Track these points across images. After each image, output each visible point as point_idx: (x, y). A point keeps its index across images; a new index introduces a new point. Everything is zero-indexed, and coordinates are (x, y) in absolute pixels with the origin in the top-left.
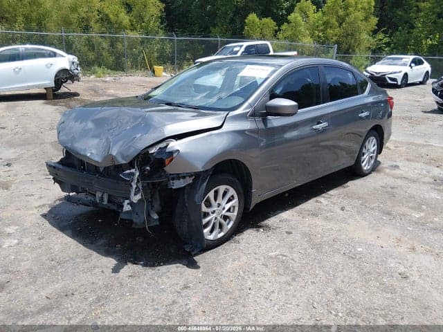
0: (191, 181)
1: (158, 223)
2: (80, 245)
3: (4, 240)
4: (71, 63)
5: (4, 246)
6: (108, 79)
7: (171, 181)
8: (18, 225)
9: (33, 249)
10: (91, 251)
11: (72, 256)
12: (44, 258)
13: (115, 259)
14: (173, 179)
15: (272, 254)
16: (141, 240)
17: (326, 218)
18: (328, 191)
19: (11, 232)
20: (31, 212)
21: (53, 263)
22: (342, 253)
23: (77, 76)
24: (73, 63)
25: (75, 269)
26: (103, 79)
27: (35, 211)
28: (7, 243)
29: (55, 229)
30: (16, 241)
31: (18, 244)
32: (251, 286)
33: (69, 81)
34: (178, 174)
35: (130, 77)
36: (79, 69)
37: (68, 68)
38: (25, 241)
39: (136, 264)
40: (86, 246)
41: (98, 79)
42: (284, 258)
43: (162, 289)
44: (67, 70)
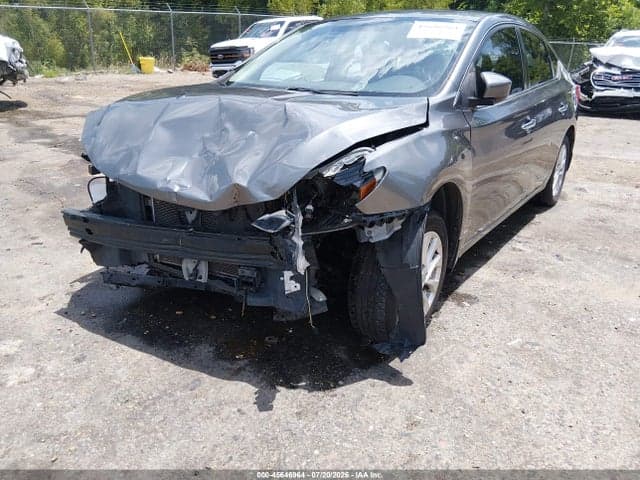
0: (400, 227)
1: (325, 309)
2: (166, 363)
3: (5, 372)
4: (10, 51)
5: (10, 383)
6: (66, 79)
7: (367, 229)
8: (19, 337)
9: (75, 382)
10: (195, 373)
11: (161, 387)
12: (108, 400)
13: (249, 382)
14: (372, 225)
15: (513, 343)
16: (275, 341)
17: (547, 274)
18: (518, 231)
19: (12, 352)
20: (33, 309)
21: (130, 406)
22: (613, 327)
23: (22, 73)
24: (14, 50)
25: (181, 413)
26: (58, 79)
27: (41, 306)
28: (14, 375)
29: (101, 338)
30: (31, 371)
31: (39, 376)
32: (521, 407)
33: (9, 82)
34: (382, 215)
35: (101, 76)
36: (24, 61)
37: (6, 59)
38: (50, 368)
39: (294, 388)
40: (180, 364)
41: (50, 79)
42: (537, 348)
43: (373, 432)
44: (4, 62)
